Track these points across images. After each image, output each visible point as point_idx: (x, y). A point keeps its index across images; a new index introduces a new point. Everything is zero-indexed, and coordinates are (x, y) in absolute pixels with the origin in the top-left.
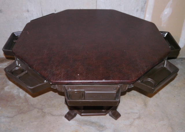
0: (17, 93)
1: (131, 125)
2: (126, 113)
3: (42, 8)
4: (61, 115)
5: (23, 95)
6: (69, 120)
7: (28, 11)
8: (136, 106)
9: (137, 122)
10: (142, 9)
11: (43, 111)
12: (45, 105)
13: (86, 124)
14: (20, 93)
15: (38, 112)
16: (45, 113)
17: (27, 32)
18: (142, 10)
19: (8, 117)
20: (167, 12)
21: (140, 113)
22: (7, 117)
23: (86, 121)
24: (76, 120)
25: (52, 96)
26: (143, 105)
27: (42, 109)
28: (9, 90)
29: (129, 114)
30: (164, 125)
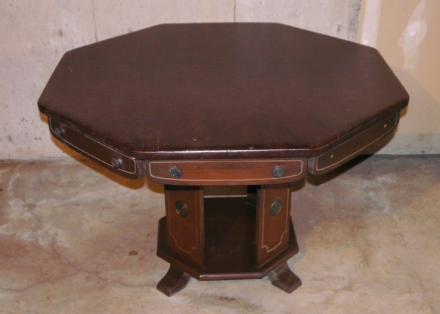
0: (30, 239)
1: (327, 303)
2: (315, 279)
3: (96, 26)
4: (147, 285)
5: (47, 243)
6: (168, 294)
7: (61, 34)
8: (342, 263)
9: (342, 297)
10: (350, 25)
11: (101, 276)
12: (103, 264)
13: (212, 303)
14: (40, 239)
15: (88, 278)
16: (106, 280)
17: (69, 68)
18: (350, 29)
19: (11, 290)
20: (415, 30)
21: (351, 278)
22: (8, 290)
23: (211, 296)
24: (185, 295)
25: (122, 245)
26: (360, 260)
27: (97, 273)
28: (10, 233)
29: (322, 279)
30: (413, 302)
